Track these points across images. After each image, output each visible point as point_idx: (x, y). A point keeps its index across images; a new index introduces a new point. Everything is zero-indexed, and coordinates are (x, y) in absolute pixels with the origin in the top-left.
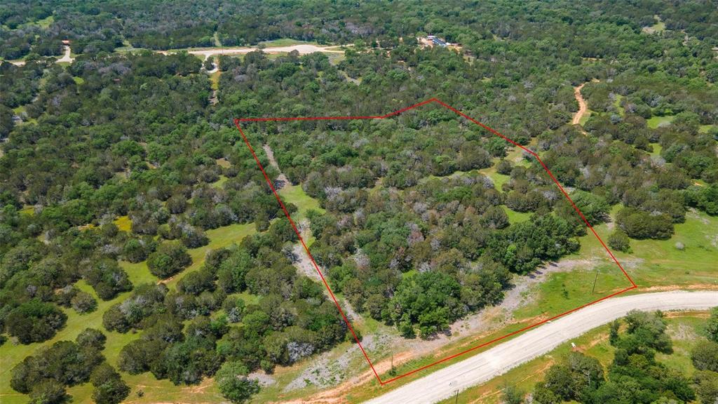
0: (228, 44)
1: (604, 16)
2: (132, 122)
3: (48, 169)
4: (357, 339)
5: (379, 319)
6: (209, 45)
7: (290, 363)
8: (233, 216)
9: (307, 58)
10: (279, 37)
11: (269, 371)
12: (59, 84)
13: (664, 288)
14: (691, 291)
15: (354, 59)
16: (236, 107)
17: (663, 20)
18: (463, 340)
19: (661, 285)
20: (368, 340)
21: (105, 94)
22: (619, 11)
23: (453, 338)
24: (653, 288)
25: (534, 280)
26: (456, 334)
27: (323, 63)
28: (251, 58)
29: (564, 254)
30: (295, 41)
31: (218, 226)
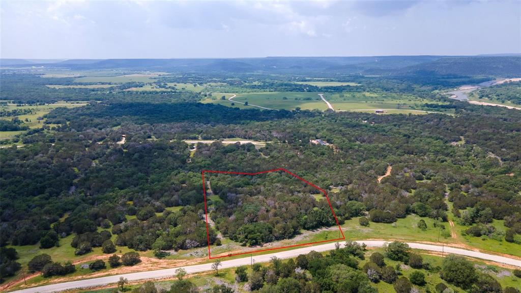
0: (205, 139)
1: (429, 135)
2: (146, 168)
3: (103, 182)
4: (219, 244)
5: (232, 239)
6: (195, 138)
7: (186, 248)
8: (180, 201)
9: (244, 146)
10: (234, 137)
11: (176, 250)
12: (116, 151)
15: (269, 147)
16: (199, 164)
17: (466, 139)
19: (375, 238)
20: (224, 246)
21: (136, 155)
22: (439, 133)
25: (314, 233)
26: (265, 246)
27: (251, 148)
28: (214, 144)
29: (334, 225)
30: (241, 139)
31: (172, 206)
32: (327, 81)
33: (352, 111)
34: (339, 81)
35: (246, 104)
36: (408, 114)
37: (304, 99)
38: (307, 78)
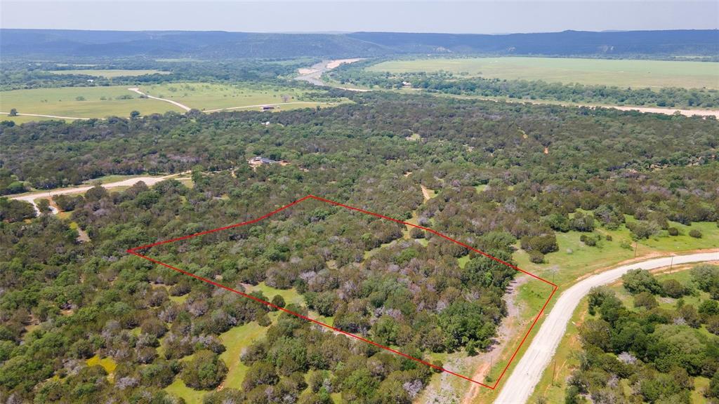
1: (375, 132)
5: (440, 352)
6: (22, 191)
13: (584, 277)
14: (598, 274)
17: (416, 132)
18: (510, 343)
19: (581, 275)
23: (503, 345)
24: (579, 279)
25: (512, 294)
27: (179, 188)
28: (94, 195)
29: (514, 274)
30: (124, 176)
32: (103, 69)
33: (231, 109)
34: (126, 68)
35: (14, 113)
36: (316, 108)
37: (118, 99)
38: (60, 65)
